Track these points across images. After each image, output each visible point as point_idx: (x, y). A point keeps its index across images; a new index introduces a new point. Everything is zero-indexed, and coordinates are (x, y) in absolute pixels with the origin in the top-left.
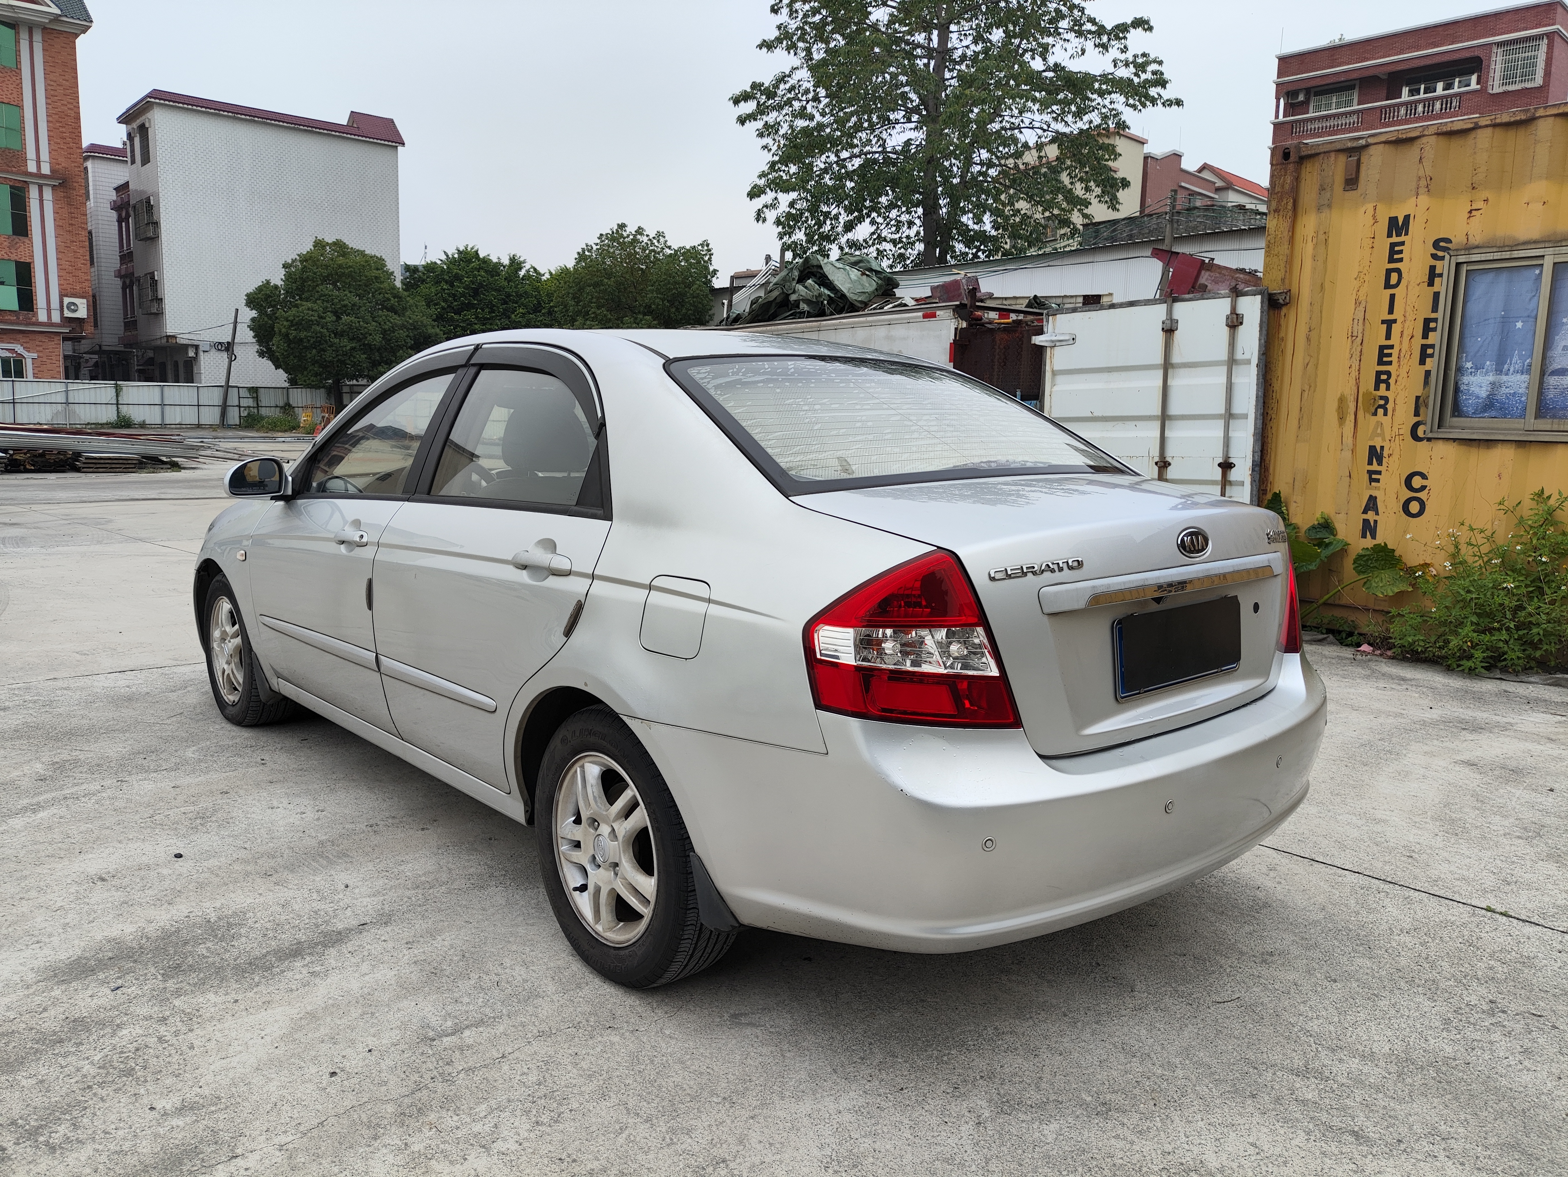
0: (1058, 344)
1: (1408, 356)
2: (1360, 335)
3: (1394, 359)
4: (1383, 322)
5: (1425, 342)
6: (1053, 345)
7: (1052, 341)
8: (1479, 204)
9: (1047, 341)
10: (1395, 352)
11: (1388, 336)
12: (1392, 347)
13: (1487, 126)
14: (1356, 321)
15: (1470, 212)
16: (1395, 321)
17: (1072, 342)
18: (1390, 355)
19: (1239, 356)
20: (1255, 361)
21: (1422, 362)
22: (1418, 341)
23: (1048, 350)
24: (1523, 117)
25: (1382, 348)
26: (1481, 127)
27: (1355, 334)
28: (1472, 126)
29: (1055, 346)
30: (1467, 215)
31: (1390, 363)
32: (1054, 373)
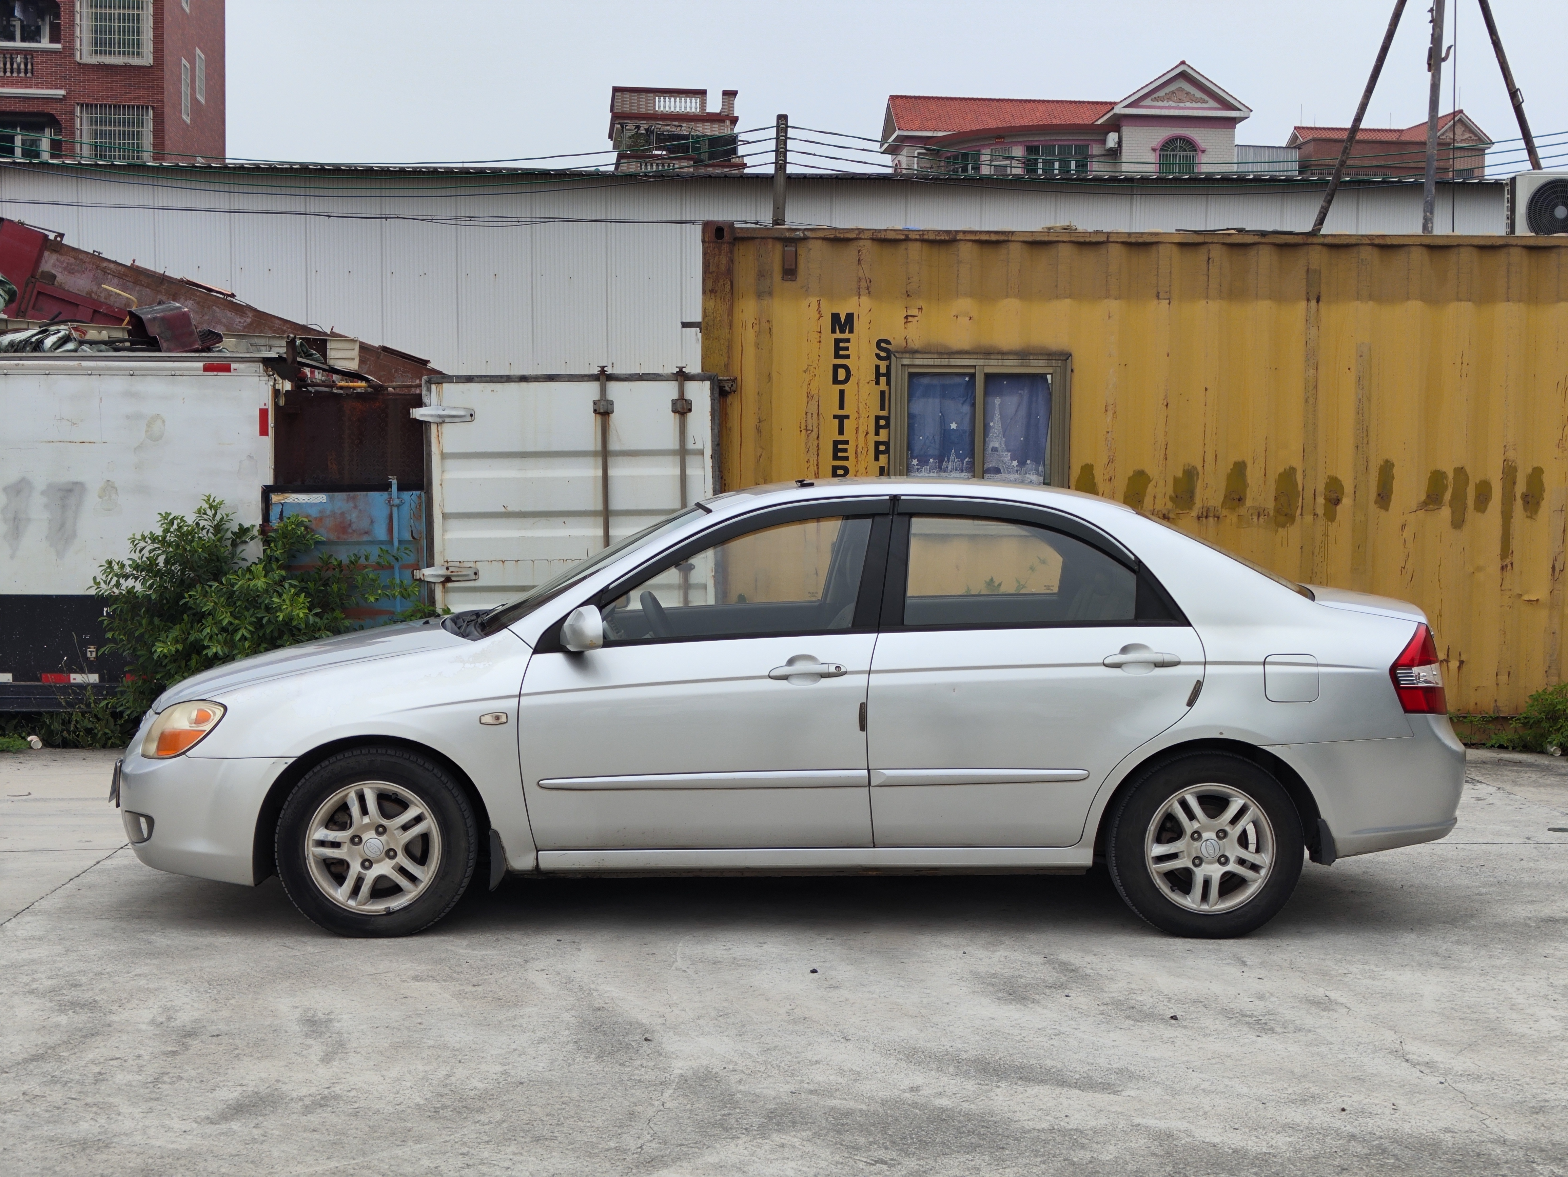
0: (447, 420)
1: (864, 452)
2: (815, 430)
3: (850, 453)
4: (835, 417)
5: (877, 439)
6: (439, 420)
7: (440, 416)
8: (915, 312)
9: (432, 416)
10: (851, 448)
11: (841, 432)
12: (847, 442)
13: (916, 240)
14: (809, 415)
15: (906, 317)
16: (847, 417)
17: (469, 418)
18: (845, 450)
19: (690, 446)
20: (708, 452)
21: (877, 459)
22: (872, 438)
23: (434, 428)
24: (947, 238)
25: (836, 443)
26: (911, 240)
27: (810, 428)
28: (903, 237)
29: (443, 422)
30: (904, 321)
31: (846, 458)
32: (444, 456)
